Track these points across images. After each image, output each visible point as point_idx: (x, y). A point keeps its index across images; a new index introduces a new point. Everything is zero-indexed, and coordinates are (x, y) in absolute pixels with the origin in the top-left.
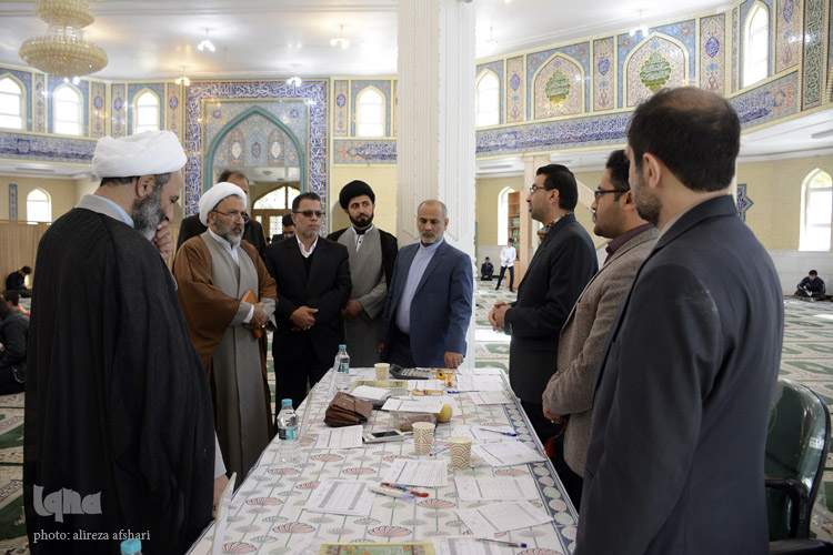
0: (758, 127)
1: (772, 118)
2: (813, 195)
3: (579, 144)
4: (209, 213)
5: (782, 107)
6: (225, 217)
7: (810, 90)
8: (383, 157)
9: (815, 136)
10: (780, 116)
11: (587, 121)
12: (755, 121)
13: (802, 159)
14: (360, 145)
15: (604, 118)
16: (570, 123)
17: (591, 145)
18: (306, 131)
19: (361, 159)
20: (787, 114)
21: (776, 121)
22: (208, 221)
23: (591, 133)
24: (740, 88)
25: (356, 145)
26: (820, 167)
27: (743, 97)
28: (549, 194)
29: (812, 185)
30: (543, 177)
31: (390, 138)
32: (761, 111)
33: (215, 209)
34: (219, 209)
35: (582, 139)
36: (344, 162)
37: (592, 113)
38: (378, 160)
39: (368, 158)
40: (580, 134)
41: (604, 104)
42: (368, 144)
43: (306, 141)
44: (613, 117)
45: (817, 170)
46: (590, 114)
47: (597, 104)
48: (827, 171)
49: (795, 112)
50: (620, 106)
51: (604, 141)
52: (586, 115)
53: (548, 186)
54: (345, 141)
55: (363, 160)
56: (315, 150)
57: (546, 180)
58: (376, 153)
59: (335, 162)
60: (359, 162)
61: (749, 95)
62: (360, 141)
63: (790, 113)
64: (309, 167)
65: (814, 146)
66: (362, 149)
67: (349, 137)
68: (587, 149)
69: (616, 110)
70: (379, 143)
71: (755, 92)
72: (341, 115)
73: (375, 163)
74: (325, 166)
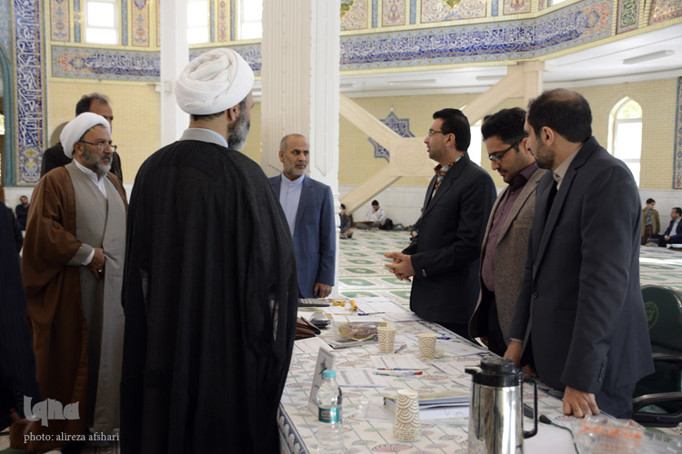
0: (567, 51)
1: (584, 42)
2: (621, 127)
3: (364, 65)
4: (75, 145)
5: (595, 29)
6: (94, 147)
7: (626, 12)
8: (119, 72)
9: (627, 61)
10: (592, 39)
11: (373, 38)
12: (565, 44)
13: (611, 86)
14: (88, 55)
15: (394, 36)
16: (354, 40)
17: (378, 67)
18: (10, 31)
19: (88, 73)
20: (600, 37)
21: (589, 45)
22: (74, 152)
23: (378, 52)
24: (548, 6)
25: (82, 54)
26: (629, 96)
27: (552, 16)
28: (446, 138)
29: (620, 116)
30: (439, 122)
31: (127, 48)
32: (571, 33)
33: (82, 140)
34: (86, 139)
35: (369, 59)
36: (66, 76)
37: (379, 30)
38: (113, 76)
39: (98, 71)
40: (365, 54)
41: (394, 19)
42: (98, 53)
43: (11, 43)
44: (404, 35)
45: (626, 98)
46: (377, 30)
47: (386, 18)
48: (637, 100)
49: (609, 36)
50: (413, 21)
51: (394, 63)
52: (373, 31)
53: (445, 130)
54: (66, 48)
55: (93, 74)
56: (25, 58)
57: (444, 125)
58: (109, 66)
59: (54, 75)
60: (87, 77)
61: (558, 14)
62: (86, 49)
63: (604, 36)
64: (16, 80)
65: (625, 72)
66: (90, 60)
67: (72, 44)
68: (374, 71)
69: (408, 27)
70: (112, 53)
71: (566, 11)
72: (60, 12)
73: (108, 78)
74: (39, 79)
